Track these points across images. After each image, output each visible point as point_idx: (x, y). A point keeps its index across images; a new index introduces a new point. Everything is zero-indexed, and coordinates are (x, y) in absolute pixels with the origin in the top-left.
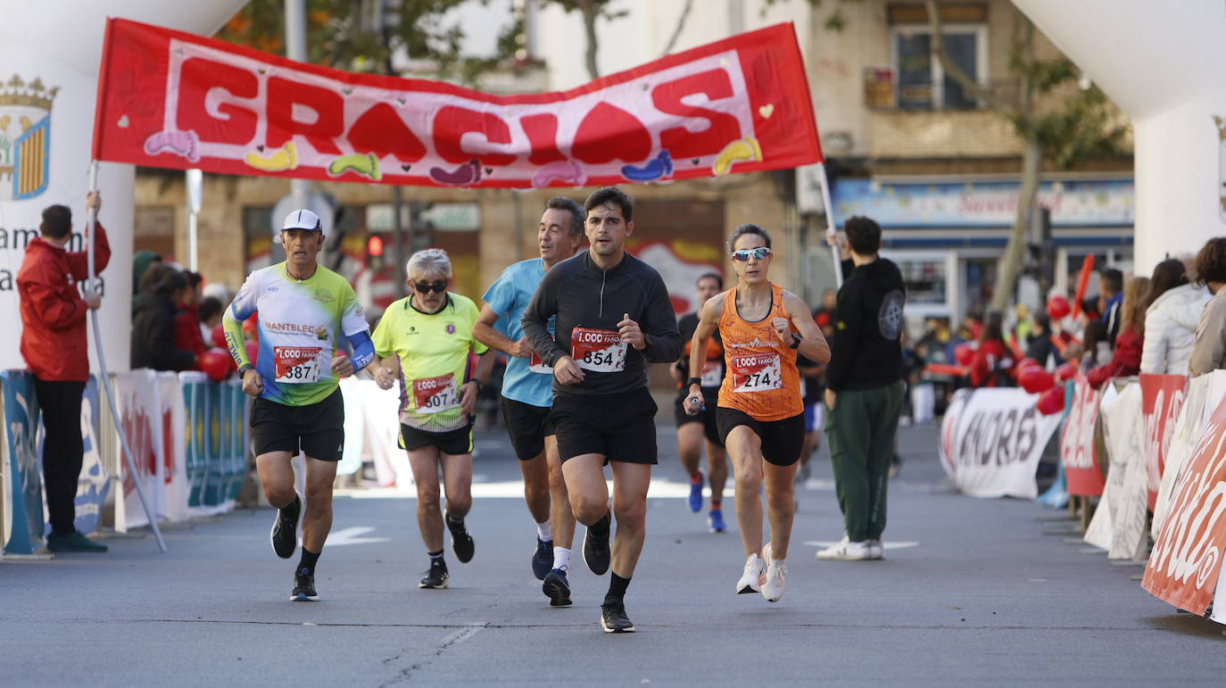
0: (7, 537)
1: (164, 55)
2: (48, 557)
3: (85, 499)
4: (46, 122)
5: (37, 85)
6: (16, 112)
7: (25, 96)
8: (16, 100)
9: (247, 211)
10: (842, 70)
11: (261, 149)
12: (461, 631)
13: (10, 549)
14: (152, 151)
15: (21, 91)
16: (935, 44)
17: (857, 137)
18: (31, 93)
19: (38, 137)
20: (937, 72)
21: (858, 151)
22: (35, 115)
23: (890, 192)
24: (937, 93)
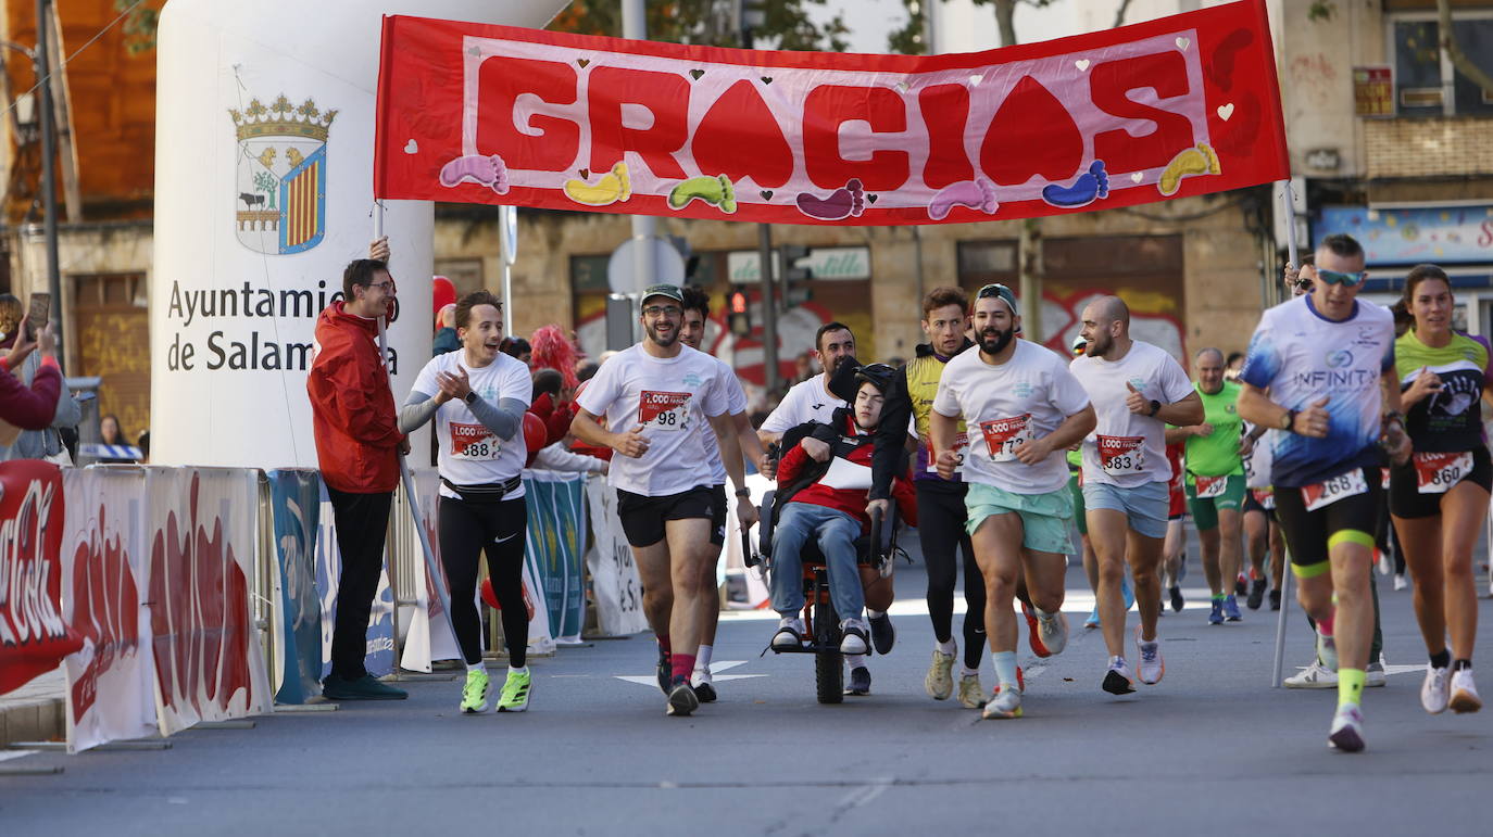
0: (279, 684)
1: (457, 57)
2: (332, 706)
3: (378, 630)
4: (320, 156)
5: (309, 108)
6: (282, 143)
7: (294, 122)
8: (281, 129)
9: (574, 259)
10: (1326, 70)
11: (584, 174)
12: (865, 789)
13: (282, 697)
14: (449, 182)
15: (288, 117)
16: (1443, 35)
17: (1346, 154)
18: (301, 118)
19: (309, 176)
20: (1447, 71)
21: (1348, 171)
22: (307, 147)
23: (1391, 220)
24: (1447, 95)
